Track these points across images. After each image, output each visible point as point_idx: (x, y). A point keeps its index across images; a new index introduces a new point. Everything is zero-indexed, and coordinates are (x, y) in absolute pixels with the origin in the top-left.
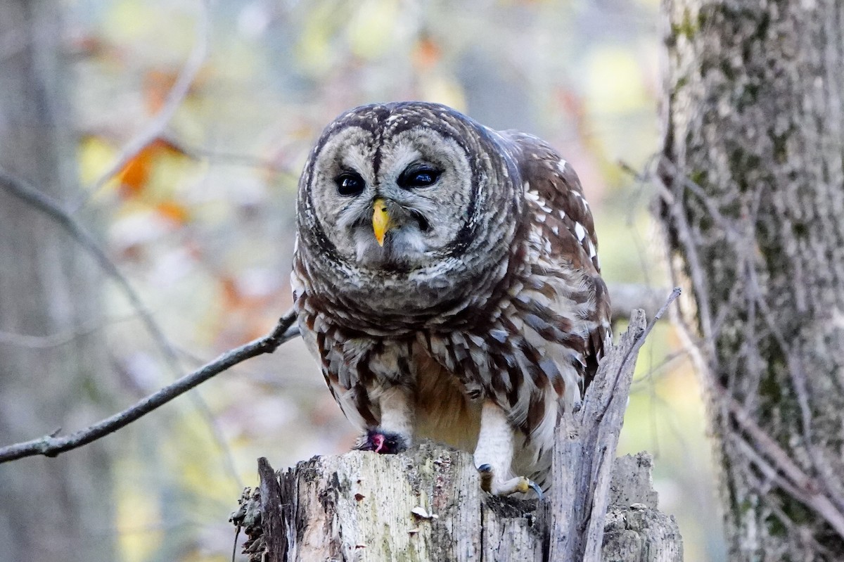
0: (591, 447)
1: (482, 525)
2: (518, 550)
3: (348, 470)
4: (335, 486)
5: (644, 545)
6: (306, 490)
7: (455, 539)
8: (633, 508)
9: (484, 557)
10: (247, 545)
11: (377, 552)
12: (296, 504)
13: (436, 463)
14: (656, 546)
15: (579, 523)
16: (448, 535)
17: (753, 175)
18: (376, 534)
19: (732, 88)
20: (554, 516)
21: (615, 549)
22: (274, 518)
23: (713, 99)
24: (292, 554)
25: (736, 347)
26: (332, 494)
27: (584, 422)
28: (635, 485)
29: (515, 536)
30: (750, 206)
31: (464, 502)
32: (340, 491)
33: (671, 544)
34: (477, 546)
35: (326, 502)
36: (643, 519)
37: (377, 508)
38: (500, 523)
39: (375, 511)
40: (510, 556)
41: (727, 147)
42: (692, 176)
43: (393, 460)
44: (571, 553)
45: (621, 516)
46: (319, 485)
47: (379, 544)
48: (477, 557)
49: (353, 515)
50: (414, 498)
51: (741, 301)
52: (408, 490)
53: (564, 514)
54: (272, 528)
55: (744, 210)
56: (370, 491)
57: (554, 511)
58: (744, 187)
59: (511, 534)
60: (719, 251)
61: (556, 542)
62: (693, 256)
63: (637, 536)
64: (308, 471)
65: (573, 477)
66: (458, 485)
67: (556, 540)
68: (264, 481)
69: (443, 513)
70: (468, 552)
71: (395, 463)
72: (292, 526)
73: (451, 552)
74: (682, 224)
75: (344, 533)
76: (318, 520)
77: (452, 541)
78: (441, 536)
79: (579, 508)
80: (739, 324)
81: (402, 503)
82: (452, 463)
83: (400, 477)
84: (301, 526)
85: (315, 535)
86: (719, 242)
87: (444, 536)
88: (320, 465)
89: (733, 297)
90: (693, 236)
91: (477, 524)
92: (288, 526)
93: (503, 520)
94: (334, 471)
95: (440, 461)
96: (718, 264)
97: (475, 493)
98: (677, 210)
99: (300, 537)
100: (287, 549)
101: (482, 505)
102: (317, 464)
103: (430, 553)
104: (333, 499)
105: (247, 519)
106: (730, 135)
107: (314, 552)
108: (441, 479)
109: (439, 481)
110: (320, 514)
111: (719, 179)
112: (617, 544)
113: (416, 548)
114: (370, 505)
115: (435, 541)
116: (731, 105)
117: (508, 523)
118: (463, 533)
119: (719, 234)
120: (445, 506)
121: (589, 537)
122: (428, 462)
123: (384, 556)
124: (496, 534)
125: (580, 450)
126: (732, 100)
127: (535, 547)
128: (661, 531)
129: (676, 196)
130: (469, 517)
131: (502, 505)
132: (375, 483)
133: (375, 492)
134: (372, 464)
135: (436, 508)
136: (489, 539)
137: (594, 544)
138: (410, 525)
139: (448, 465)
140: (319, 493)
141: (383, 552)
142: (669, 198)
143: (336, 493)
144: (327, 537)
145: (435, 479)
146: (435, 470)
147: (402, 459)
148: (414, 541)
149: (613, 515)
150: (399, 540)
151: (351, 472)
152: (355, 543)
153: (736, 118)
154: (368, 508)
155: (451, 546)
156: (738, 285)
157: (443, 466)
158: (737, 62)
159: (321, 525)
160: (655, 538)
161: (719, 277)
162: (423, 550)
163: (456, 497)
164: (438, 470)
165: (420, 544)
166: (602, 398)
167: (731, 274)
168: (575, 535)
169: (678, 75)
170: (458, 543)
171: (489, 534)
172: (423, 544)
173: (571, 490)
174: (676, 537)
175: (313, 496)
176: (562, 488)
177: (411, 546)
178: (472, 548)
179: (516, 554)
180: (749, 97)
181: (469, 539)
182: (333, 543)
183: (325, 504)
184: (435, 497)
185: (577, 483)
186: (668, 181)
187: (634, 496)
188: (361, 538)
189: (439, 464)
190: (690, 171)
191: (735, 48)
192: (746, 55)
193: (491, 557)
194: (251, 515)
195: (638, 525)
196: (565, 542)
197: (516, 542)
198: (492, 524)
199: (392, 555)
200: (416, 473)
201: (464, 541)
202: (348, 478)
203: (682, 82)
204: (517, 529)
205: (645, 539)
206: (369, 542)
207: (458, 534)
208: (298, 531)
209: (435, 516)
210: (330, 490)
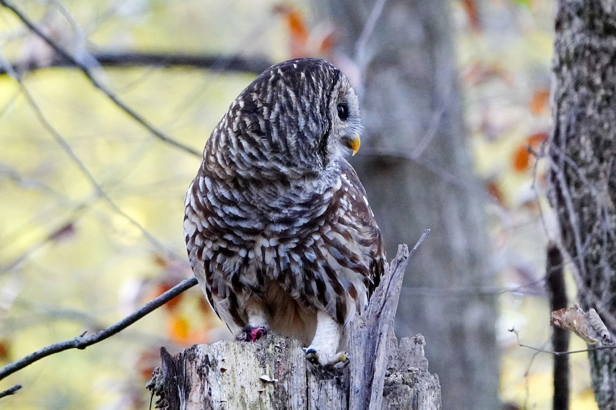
0: (373, 333)
1: (307, 385)
2: (331, 400)
3: (216, 353)
4: (206, 363)
5: (415, 394)
6: (190, 366)
7: (290, 394)
8: (409, 371)
9: (309, 405)
10: (158, 402)
11: (236, 405)
12: (184, 376)
13: (276, 346)
14: (423, 394)
15: (367, 381)
16: (285, 392)
17: (607, 153)
18: (235, 393)
19: (595, 98)
20: (352, 377)
21: (394, 397)
22: (171, 385)
23: (583, 105)
24: (183, 407)
25: (596, 262)
26: (205, 369)
27: (369, 317)
28: (413, 356)
29: (328, 391)
30: (605, 172)
31: (295, 370)
32: (210, 366)
33: (433, 393)
34: (304, 398)
35: (202, 374)
36: (415, 377)
37: (236, 376)
38: (319, 383)
39: (234, 378)
40: (325, 404)
41: (591, 136)
42: (570, 154)
43: (246, 345)
44: (362, 401)
45: (400, 376)
46: (197, 363)
47: (237, 399)
48: (304, 405)
49: (219, 382)
50: (262, 370)
51: (599, 232)
52: (257, 365)
53: (358, 376)
54: (170, 391)
55: (602, 175)
56: (231, 366)
57: (352, 374)
58: (601, 160)
59: (326, 390)
60: (586, 202)
61: (353, 394)
62: (570, 205)
63: (409, 388)
64: (190, 354)
65: (362, 352)
66: (291, 360)
67: (353, 392)
68: (164, 362)
69: (281, 378)
70: (298, 402)
71: (248, 348)
72: (182, 390)
73: (287, 403)
74: (563, 185)
75: (212, 393)
76: (197, 385)
77: (288, 396)
78: (280, 394)
79: (367, 372)
80: (598, 247)
81: (254, 373)
82: (287, 346)
83: (252, 356)
84: (188, 390)
85: (195, 396)
86: (585, 196)
87: (283, 393)
88: (197, 351)
89: (595, 230)
90: (570, 193)
91: (304, 385)
92: (179, 390)
93: (321, 381)
94: (206, 354)
95: (278, 345)
96: (585, 209)
97: (302, 365)
98: (560, 176)
99: (187, 397)
100: (179, 405)
101: (307, 371)
102: (195, 350)
103: (273, 404)
104: (205, 371)
105: (156, 386)
106: (593, 128)
107: (195, 405)
108: (280, 357)
109: (278, 358)
110: (198, 381)
111: (586, 156)
112: (395, 394)
113: (264, 401)
114: (231, 375)
115: (277, 396)
116: (594, 108)
117: (324, 383)
118: (295, 391)
119: (586, 191)
120: (282, 374)
121: (372, 390)
122: (271, 346)
123: (241, 406)
124: (316, 391)
125: (367, 335)
126: (594, 105)
127: (342, 398)
128: (426, 384)
129: (560, 167)
130: (298, 380)
131: (323, 372)
132: (234, 360)
133: (235, 367)
134: (232, 348)
135: (277, 375)
136: (312, 394)
137: (376, 394)
138: (259, 386)
139: (284, 347)
140: (197, 368)
141: (240, 404)
142: (556, 168)
143: (207, 368)
144: (202, 396)
145: (276, 356)
146: (275, 351)
147: (253, 345)
148: (263, 397)
149: (395, 376)
150: (252, 396)
151: (218, 354)
152: (221, 399)
153: (597, 116)
154: (230, 377)
155: (287, 399)
156: (598, 223)
157: (280, 348)
158: (598, 81)
159: (199, 388)
160: (423, 389)
161: (586, 218)
162: (269, 402)
163: (290, 368)
164: (277, 351)
165: (266, 398)
166: (381, 302)
167: (593, 216)
168: (365, 388)
169: (563, 90)
170: (292, 397)
171: (312, 391)
172: (268, 398)
173: (362, 360)
174: (436, 389)
175: (194, 370)
176: (356, 360)
177: (261, 400)
178: (301, 400)
179: (329, 403)
180: (605, 103)
181: (299, 394)
182: (205, 400)
183: (201, 375)
184: (275, 368)
185: (365, 357)
186: (555, 158)
187: (412, 363)
188: (225, 396)
189: (278, 347)
190: (568, 151)
191: (596, 72)
192: (604, 77)
193: (313, 405)
194: (159, 383)
195: (411, 381)
196: (359, 394)
197: (330, 395)
198: (313, 385)
199: (247, 406)
200: (262, 353)
201: (296, 395)
202: (216, 358)
203: (565, 95)
204: (330, 386)
205: (416, 390)
206: (231, 398)
207: (292, 391)
208: (186, 393)
209: (276, 380)
210: (203, 366)
